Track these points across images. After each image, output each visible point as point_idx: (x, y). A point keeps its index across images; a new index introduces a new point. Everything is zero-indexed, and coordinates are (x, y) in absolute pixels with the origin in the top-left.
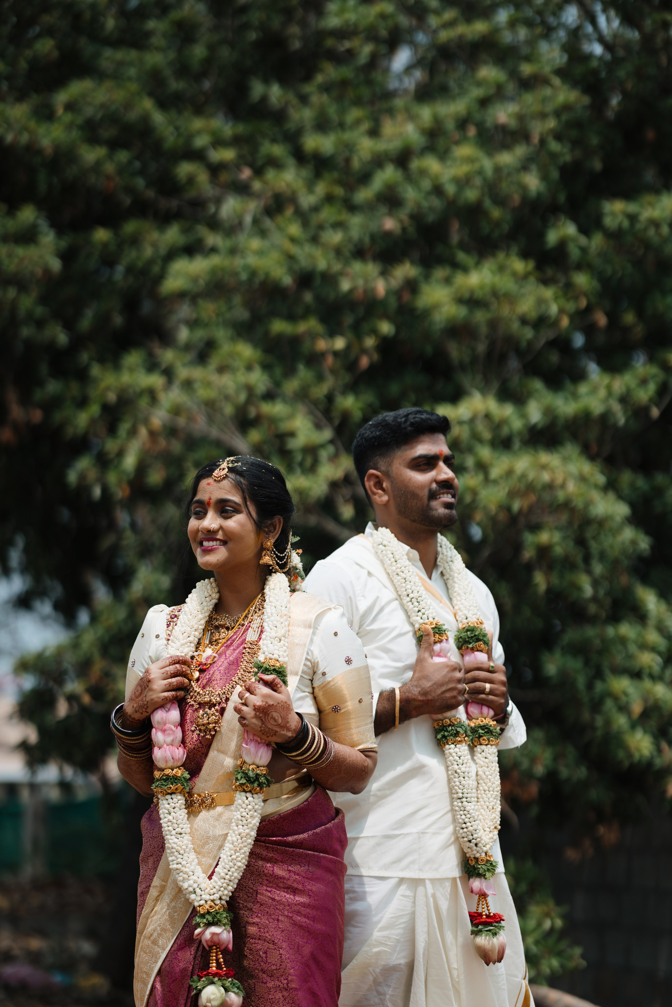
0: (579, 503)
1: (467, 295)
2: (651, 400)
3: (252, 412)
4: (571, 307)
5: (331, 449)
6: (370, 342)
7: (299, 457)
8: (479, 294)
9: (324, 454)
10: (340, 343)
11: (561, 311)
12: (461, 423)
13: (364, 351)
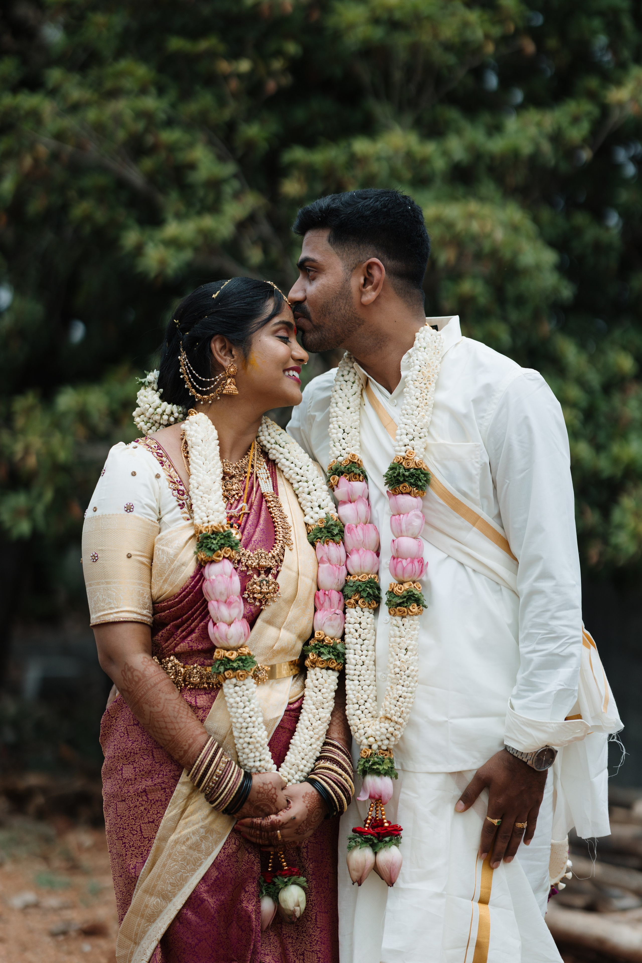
0: (507, 254)
1: (385, 16)
2: (585, 140)
3: (150, 140)
4: (496, 31)
5: (236, 184)
6: (277, 65)
7: (201, 193)
8: (398, 15)
9: (228, 189)
10: (244, 66)
11: (487, 36)
12: (379, 159)
13: (271, 74)
